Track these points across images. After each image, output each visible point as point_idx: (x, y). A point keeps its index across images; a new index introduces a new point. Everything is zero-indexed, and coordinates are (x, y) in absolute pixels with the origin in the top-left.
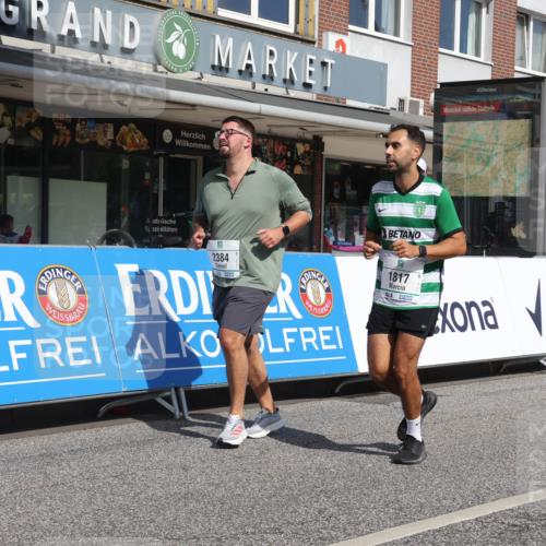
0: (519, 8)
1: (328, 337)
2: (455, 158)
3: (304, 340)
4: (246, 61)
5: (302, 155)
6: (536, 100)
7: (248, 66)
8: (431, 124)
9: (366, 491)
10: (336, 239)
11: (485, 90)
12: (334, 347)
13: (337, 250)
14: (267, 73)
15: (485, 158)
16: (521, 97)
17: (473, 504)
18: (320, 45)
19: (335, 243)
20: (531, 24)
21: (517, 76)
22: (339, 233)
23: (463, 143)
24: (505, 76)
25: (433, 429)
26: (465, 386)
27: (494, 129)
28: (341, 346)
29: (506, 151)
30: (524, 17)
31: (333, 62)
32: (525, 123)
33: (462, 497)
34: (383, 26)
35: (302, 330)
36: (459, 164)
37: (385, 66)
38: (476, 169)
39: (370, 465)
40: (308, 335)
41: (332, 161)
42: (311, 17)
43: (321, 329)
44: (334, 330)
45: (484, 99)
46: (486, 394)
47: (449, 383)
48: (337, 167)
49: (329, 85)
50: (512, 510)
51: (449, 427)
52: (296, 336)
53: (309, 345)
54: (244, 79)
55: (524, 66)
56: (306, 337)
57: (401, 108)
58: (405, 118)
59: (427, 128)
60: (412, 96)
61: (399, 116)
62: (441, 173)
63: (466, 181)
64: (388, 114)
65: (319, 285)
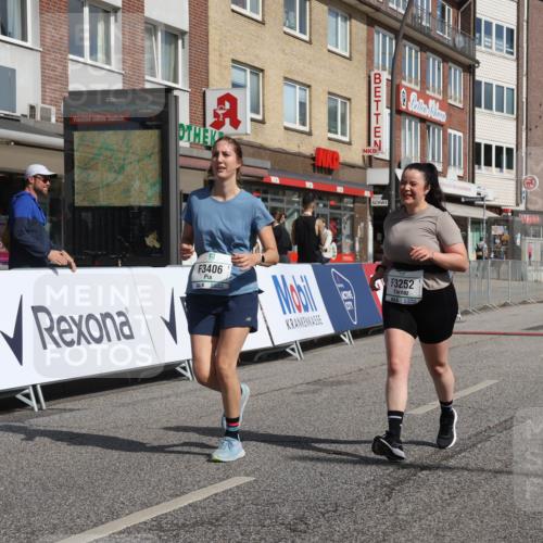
0: (147, 18)
2: (85, 168)
8: (61, 131)
15: (117, 168)
17: (107, 520)
20: (159, 34)
21: (148, 86)
23: (96, 151)
26: (101, 398)
27: (125, 138)
29: (139, 161)
30: (152, 27)
32: (154, 133)
33: (97, 514)
34: (10, 29)
36: (92, 173)
37: (13, 71)
38: (110, 177)
46: (123, 405)
47: (87, 396)
50: (145, 523)
55: (153, 75)
57: (33, 115)
58: (38, 126)
59: (58, 135)
60: (43, 103)
61: (31, 122)
62: (73, 182)
63: (101, 191)
64: (19, 121)
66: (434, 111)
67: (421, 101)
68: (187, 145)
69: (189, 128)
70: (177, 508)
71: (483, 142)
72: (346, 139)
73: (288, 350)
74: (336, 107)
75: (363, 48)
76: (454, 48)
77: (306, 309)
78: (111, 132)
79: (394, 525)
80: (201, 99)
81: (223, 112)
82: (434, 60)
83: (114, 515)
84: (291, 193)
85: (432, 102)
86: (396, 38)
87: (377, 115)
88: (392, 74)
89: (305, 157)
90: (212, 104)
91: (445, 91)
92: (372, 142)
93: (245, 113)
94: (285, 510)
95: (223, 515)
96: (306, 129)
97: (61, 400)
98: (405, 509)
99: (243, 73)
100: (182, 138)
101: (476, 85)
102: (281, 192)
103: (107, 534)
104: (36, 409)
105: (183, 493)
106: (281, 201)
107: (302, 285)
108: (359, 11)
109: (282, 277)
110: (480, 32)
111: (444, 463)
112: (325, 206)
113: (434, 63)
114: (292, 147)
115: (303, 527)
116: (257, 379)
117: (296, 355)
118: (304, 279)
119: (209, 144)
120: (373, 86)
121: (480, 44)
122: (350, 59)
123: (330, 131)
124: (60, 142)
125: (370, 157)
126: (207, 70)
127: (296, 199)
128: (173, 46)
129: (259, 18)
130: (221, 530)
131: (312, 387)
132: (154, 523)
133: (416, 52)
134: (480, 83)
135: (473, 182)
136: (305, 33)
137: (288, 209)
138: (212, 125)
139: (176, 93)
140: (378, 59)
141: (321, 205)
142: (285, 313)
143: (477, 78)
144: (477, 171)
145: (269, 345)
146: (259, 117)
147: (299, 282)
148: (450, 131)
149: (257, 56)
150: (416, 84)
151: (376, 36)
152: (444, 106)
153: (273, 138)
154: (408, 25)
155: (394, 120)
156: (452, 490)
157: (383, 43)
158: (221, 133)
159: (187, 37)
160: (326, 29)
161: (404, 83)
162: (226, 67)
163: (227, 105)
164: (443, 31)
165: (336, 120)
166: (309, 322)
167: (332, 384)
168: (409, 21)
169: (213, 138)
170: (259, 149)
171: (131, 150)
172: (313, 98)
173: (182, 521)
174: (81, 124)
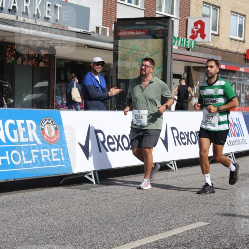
1: (56, 155)
2: (125, 59)
3: (43, 156)
4: (13, 4)
5: (45, 56)
6: (167, 29)
7: (14, 7)
8: (112, 40)
9: (74, 236)
10: (62, 102)
11: (140, 23)
12: (59, 160)
13: (63, 107)
14: (25, 11)
16: (158, 27)
17: (130, 241)
19: (62, 104)
21: (157, 16)
22: (64, 98)
23: (129, 51)
24: (151, 16)
25: (111, 202)
27: (145, 43)
28: (63, 159)
29: (151, 55)
31: (61, 6)
32: (160, 41)
33: (125, 238)
35: (42, 151)
36: (127, 62)
37: (89, 9)
38: (136, 64)
39: (77, 222)
40: (45, 153)
41: (60, 60)
43: (53, 150)
44: (60, 150)
45: (139, 28)
48: (63, 63)
49: (58, 19)
50: (150, 243)
51: (119, 201)
52: (39, 154)
53: (46, 159)
54: (12, 14)
55: (161, 11)
56: (44, 155)
57: (97, 32)
58: (100, 38)
59: (111, 43)
60: (103, 25)
61: (96, 35)
62: (117, 67)
63: (130, 71)
64: (90, 35)
65: (52, 127)
68: (177, 48)
69: (178, 38)
70: (166, 236)
77: (238, 136)
78: (137, 40)
80: (185, 23)
81: (197, 30)
83: (134, 238)
84: (231, 73)
89: (241, 54)
90: (191, 26)
93: (208, 31)
94: (225, 241)
95: (192, 241)
96: (242, 39)
99: (208, 9)
100: (174, 44)
102: (226, 73)
105: (170, 229)
107: (236, 122)
114: (234, 49)
117: (232, 160)
118: (237, 119)
119: (188, 47)
124: (111, 46)
126: (190, 8)
127: (234, 77)
132: (155, 244)
138: (191, 37)
139: (172, 19)
146: (216, 33)
147: (235, 121)
153: (223, 44)
158: (195, 42)
162: (199, 6)
163: (199, 26)
166: (239, 143)
169: (191, 44)
170: (215, 50)
171: (148, 50)
172: (246, 22)
173: (170, 243)
174: (123, 36)
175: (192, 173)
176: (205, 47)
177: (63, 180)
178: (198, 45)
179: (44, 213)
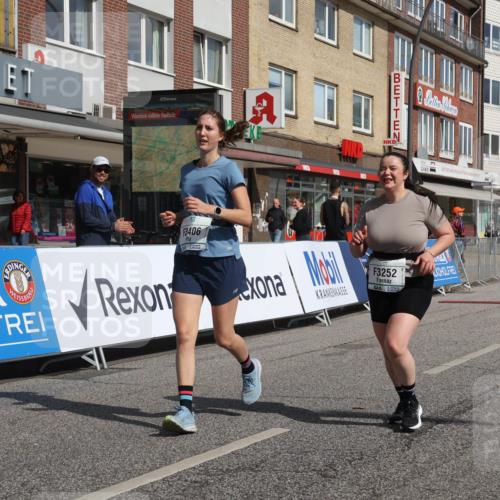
0: (195, 27)
1: (31, 322)
2: (143, 158)
3: (9, 326)
5: (8, 154)
8: (121, 127)
9: (66, 462)
10: (41, 230)
11: (167, 99)
12: (37, 330)
13: (42, 240)
15: (169, 159)
16: (198, 104)
17: (161, 466)
18: (20, 55)
19: (40, 234)
20: (206, 41)
21: (196, 87)
22: (43, 225)
23: (151, 144)
24: (185, 86)
26: (155, 359)
27: (175, 133)
28: (44, 329)
29: (188, 152)
30: (199, 35)
31: (33, 71)
33: (152, 460)
34: (78, 39)
35: (7, 316)
36: (147, 162)
37: (79, 76)
38: (164, 166)
39: (70, 437)
40: (13, 321)
41: (35, 160)
42: (11, 30)
43: (25, 315)
44: (37, 315)
45: (166, 107)
47: (142, 357)
48: (40, 166)
49: (29, 92)
50: (194, 468)
51: (141, 397)
53: (14, 329)
55: (201, 77)
56: (10, 323)
57: (96, 113)
58: (100, 122)
59: (119, 130)
60: (106, 102)
61: (95, 119)
62: (131, 171)
63: (154, 178)
64: (84, 118)
65: (22, 275)
66: (447, 106)
67: (436, 97)
70: (220, 455)
71: (491, 133)
72: (369, 132)
73: (317, 317)
74: (360, 104)
75: (384, 51)
76: (465, 51)
77: (333, 281)
78: (164, 127)
79: (413, 472)
80: (242, 98)
81: (261, 108)
82: (447, 61)
84: (320, 179)
85: (445, 98)
86: (414, 42)
87: (396, 110)
88: (410, 74)
89: (333, 147)
90: (251, 102)
91: (457, 89)
92: (392, 135)
93: (280, 110)
94: (317, 458)
95: (262, 461)
96: (334, 123)
97: (121, 360)
98: (423, 458)
99: (278, 75)
101: (485, 83)
102: (311, 179)
103: (160, 478)
104: (99, 368)
105: (226, 443)
106: (312, 186)
107: (330, 260)
108: (381, 18)
109: (313, 253)
110: (489, 36)
111: (457, 417)
112: (350, 190)
113: (447, 64)
114: (321, 140)
115: (332, 473)
116: (290, 342)
117: (325, 321)
118: (331, 254)
119: (249, 137)
120: (393, 84)
121: (488, 46)
122: (373, 61)
123: (354, 125)
124: (120, 136)
125: (390, 147)
126: (248, 72)
127: (324, 184)
128: (218, 52)
129: (293, 26)
130: (260, 475)
131: (339, 350)
132: (201, 468)
133: (432, 54)
134: (488, 81)
135: (482, 168)
136: (333, 39)
137: (317, 194)
138: (252, 120)
139: (220, 92)
140: (398, 61)
141: (346, 190)
142: (315, 285)
143: (486, 77)
144: (485, 159)
145: (301, 312)
146: (293, 113)
147: (327, 257)
148: (461, 123)
149: (291, 60)
150: (431, 82)
151: (396, 41)
152: (457, 101)
153: (305, 131)
154: (424, 31)
155: (411, 114)
156: (464, 442)
157: (402, 47)
158: (259, 128)
159: (230, 44)
160: (352, 35)
161: (420, 81)
162: (264, 70)
163: (265, 103)
164: (455, 35)
165: (360, 116)
166: (336, 293)
167: (357, 347)
168: (425, 27)
169: (252, 131)
170: (292, 141)
171: (181, 143)
172: (340, 96)
173: (226, 467)
174: (138, 120)
175: (261, 346)
176: (275, 136)
177: (45, 365)
178: (264, 134)
179: (13, 423)
